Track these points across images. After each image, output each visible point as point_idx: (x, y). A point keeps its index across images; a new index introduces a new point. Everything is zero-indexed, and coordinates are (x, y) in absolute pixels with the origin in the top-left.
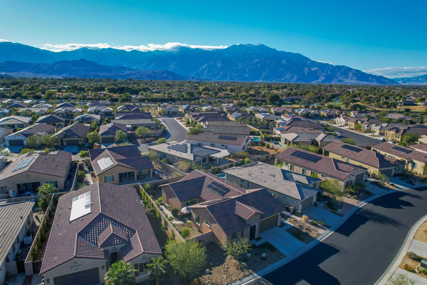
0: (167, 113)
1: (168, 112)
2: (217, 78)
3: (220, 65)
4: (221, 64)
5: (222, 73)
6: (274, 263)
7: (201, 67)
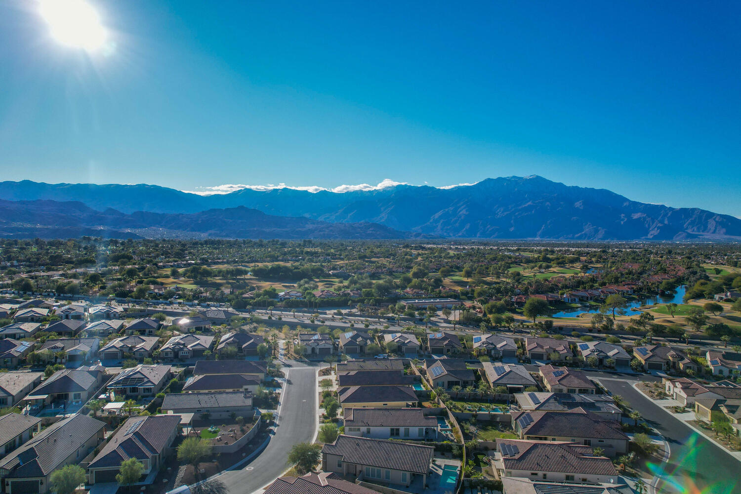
0: (309, 352)
1: (313, 349)
2: (459, 235)
3: (464, 212)
4: (466, 211)
5: (468, 226)
7: (432, 217)
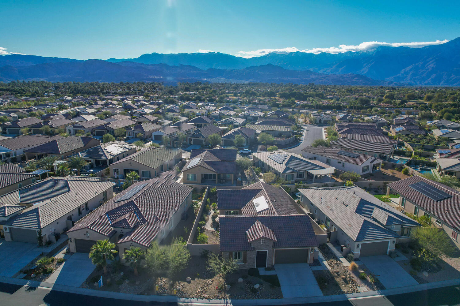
0: (318, 121)
2: (425, 83)
3: (432, 65)
5: (434, 76)
6: (261, 298)
